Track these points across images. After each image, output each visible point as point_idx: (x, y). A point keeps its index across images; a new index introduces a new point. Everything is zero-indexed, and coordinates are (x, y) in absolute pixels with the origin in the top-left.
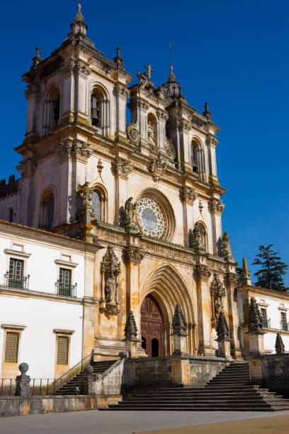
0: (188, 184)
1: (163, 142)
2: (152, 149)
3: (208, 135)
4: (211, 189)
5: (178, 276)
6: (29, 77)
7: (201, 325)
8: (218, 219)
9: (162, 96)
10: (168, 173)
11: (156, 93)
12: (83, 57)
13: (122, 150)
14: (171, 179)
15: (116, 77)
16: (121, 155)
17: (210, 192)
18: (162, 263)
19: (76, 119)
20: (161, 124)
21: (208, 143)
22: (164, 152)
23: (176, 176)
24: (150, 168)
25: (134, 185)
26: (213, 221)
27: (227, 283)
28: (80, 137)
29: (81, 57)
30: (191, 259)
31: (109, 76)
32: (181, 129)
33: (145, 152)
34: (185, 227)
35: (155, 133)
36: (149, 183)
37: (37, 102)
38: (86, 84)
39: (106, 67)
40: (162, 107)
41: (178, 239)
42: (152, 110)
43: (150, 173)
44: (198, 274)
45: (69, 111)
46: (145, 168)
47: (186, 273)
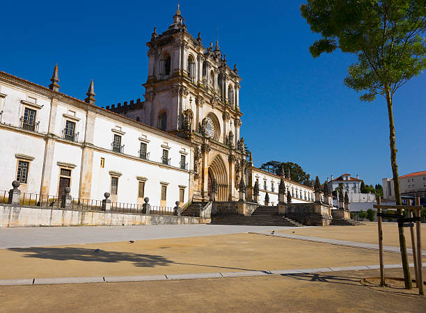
0: (227, 111)
1: (216, 87)
2: (212, 90)
3: (236, 83)
4: (236, 113)
5: (222, 160)
6: (151, 44)
7: (231, 186)
8: (238, 130)
9: (217, 61)
10: (219, 104)
11: (214, 59)
12: (186, 39)
13: (201, 91)
14: (219, 107)
15: (199, 50)
16: (200, 94)
17: (235, 115)
18: (217, 153)
19: (182, 74)
20: (216, 76)
21: (236, 88)
22: (217, 92)
23: (222, 106)
24: (211, 101)
25: (205, 110)
26: (236, 131)
27: (242, 164)
28: (184, 84)
29: (185, 39)
30: (227, 151)
31: (195, 49)
32: (225, 80)
33: (209, 92)
34: (224, 134)
35: (214, 81)
36: (210, 109)
37: (156, 59)
38: (187, 53)
39: (195, 44)
40: (217, 67)
41: (221, 140)
42: (213, 69)
43: (211, 103)
44: (231, 159)
45: (179, 69)
46: (209, 101)
47: (225, 158)
